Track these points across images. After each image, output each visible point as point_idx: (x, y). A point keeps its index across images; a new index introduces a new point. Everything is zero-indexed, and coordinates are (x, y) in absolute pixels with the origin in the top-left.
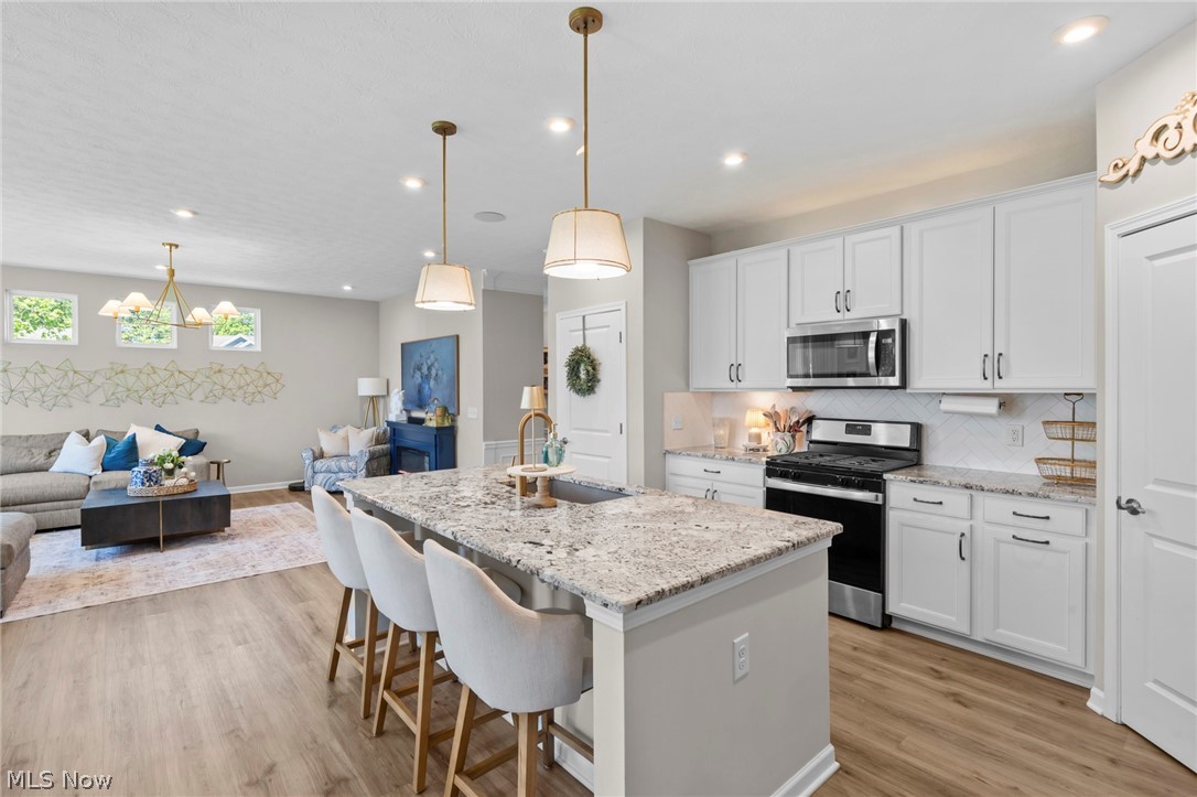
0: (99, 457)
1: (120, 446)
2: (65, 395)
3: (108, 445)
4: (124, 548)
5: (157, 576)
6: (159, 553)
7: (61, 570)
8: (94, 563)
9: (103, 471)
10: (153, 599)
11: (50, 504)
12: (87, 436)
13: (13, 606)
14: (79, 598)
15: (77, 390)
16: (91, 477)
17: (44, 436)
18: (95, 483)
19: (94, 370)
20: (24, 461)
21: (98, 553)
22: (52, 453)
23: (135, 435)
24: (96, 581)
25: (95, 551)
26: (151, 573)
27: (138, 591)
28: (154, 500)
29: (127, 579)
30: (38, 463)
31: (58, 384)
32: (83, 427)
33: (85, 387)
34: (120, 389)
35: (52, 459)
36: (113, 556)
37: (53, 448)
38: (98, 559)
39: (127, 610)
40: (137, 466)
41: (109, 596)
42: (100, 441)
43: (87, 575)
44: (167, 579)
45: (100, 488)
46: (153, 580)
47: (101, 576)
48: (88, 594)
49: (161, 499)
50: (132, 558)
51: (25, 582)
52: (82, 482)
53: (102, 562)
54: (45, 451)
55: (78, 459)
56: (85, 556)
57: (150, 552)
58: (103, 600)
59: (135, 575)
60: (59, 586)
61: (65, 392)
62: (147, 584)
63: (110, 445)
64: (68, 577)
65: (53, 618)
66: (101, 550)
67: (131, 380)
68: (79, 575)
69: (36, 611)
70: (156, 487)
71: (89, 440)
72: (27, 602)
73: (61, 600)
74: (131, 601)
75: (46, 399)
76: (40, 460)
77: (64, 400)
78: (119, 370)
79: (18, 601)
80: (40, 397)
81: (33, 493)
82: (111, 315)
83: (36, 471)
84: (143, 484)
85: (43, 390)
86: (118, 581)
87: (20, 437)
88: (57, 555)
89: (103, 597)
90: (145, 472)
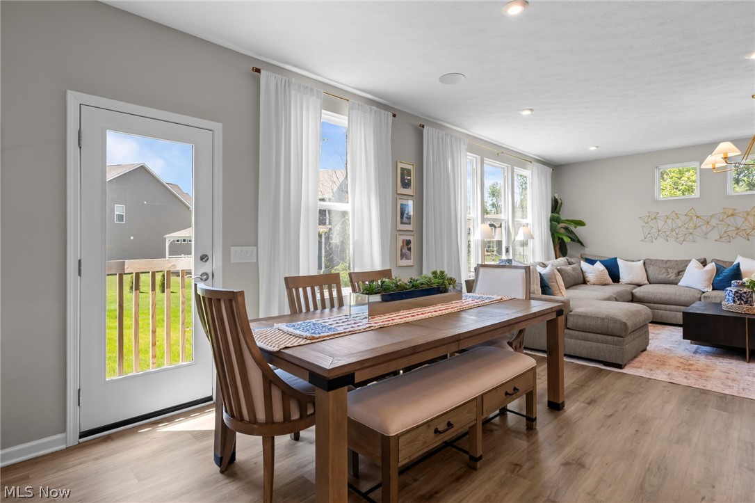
0: (711, 278)
1: (726, 272)
2: (691, 233)
3: (717, 270)
4: (719, 350)
5: (734, 380)
6: (746, 363)
7: (668, 351)
8: (692, 354)
9: (713, 289)
10: (723, 397)
11: (674, 307)
12: (704, 263)
13: (631, 365)
14: (669, 374)
15: (698, 230)
16: (704, 293)
17: (676, 261)
18: (705, 297)
19: (711, 215)
20: (663, 276)
21: (698, 348)
22: (680, 273)
23: (739, 264)
24: (686, 367)
25: (696, 346)
26: (730, 376)
27: (712, 386)
28: (743, 316)
29: (709, 373)
30: (671, 278)
31: (686, 226)
32: (702, 257)
33: (704, 227)
34: (731, 228)
35: (680, 277)
36: (708, 353)
37: (681, 269)
38: (695, 352)
39: (698, 397)
40: (730, 286)
41: (689, 381)
42: (711, 266)
43: (682, 360)
44: (742, 385)
45: (708, 301)
46: (729, 383)
47: (691, 365)
48: (676, 373)
49: (747, 317)
50: (721, 360)
51: (645, 352)
52: (696, 295)
53: (698, 355)
54: (676, 271)
55: (696, 279)
56: (689, 347)
57: (738, 359)
58: (684, 382)
59: (717, 373)
60: (662, 362)
61: (691, 231)
62: (723, 383)
63: (719, 270)
64: (671, 358)
65: (647, 381)
66: (701, 347)
67: (739, 221)
68: (678, 359)
69: (641, 373)
70: (746, 306)
71: (704, 266)
72: (639, 365)
73: (658, 372)
74: (705, 392)
75: (679, 236)
76: (672, 277)
77: (690, 237)
78: (730, 213)
79: (635, 363)
80: (675, 235)
81: (665, 297)
82: (710, 166)
83: (670, 284)
84: (734, 302)
85: (677, 230)
86: (701, 373)
87: (662, 261)
88: (672, 341)
89: (685, 380)
90: (736, 292)
